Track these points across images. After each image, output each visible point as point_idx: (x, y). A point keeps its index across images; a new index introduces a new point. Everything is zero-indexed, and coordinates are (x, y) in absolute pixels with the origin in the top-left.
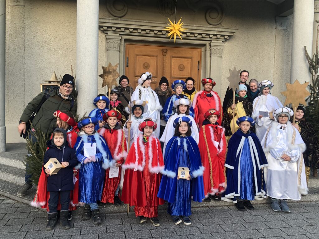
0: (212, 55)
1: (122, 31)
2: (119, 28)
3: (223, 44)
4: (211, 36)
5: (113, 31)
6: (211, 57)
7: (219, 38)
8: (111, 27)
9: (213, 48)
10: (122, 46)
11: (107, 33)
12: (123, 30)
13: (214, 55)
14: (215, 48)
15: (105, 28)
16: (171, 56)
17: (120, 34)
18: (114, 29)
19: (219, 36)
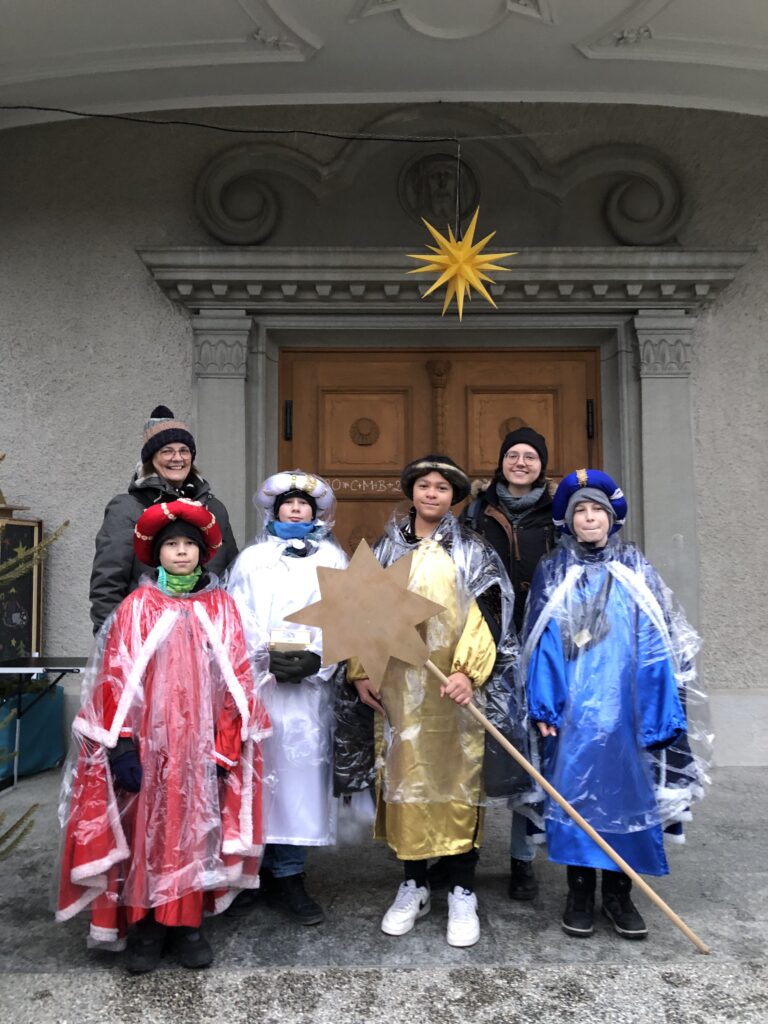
0: (645, 369)
1: (254, 298)
2: (242, 286)
3: (691, 322)
4: (634, 290)
5: (218, 298)
6: (638, 379)
7: (669, 299)
8: (207, 285)
9: (647, 341)
10: (260, 357)
11: (197, 312)
12: (255, 290)
13: (652, 371)
14: (655, 339)
15: (185, 290)
16: (466, 388)
17: (249, 312)
18: (221, 290)
19: (668, 290)
